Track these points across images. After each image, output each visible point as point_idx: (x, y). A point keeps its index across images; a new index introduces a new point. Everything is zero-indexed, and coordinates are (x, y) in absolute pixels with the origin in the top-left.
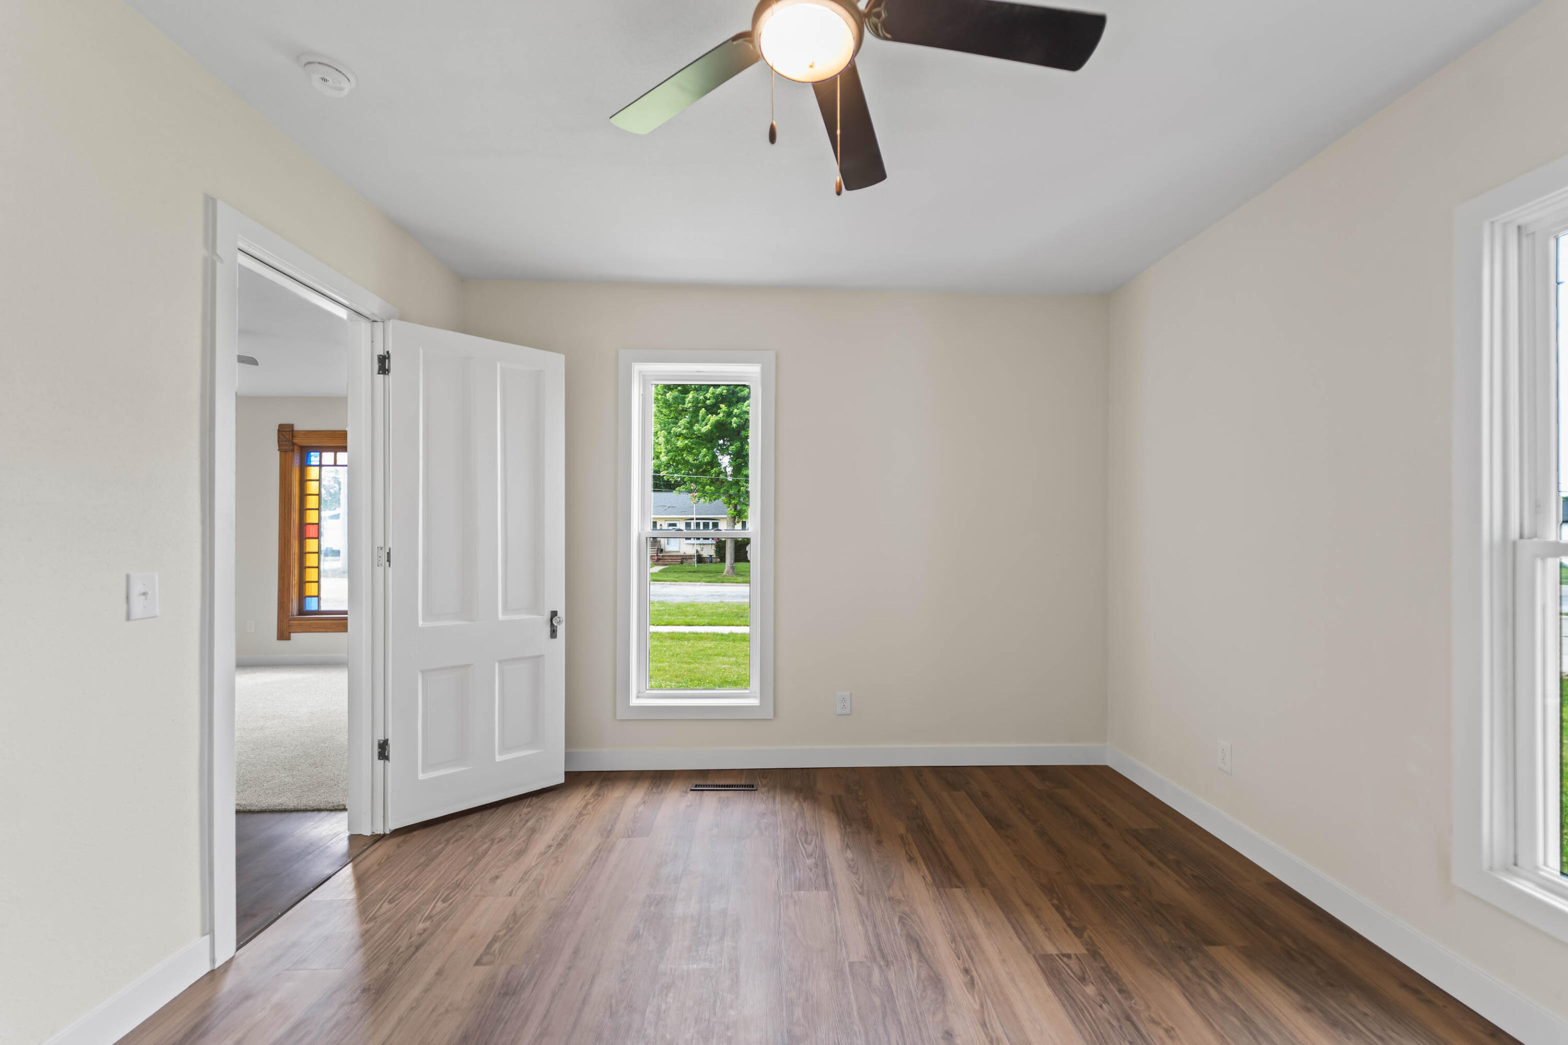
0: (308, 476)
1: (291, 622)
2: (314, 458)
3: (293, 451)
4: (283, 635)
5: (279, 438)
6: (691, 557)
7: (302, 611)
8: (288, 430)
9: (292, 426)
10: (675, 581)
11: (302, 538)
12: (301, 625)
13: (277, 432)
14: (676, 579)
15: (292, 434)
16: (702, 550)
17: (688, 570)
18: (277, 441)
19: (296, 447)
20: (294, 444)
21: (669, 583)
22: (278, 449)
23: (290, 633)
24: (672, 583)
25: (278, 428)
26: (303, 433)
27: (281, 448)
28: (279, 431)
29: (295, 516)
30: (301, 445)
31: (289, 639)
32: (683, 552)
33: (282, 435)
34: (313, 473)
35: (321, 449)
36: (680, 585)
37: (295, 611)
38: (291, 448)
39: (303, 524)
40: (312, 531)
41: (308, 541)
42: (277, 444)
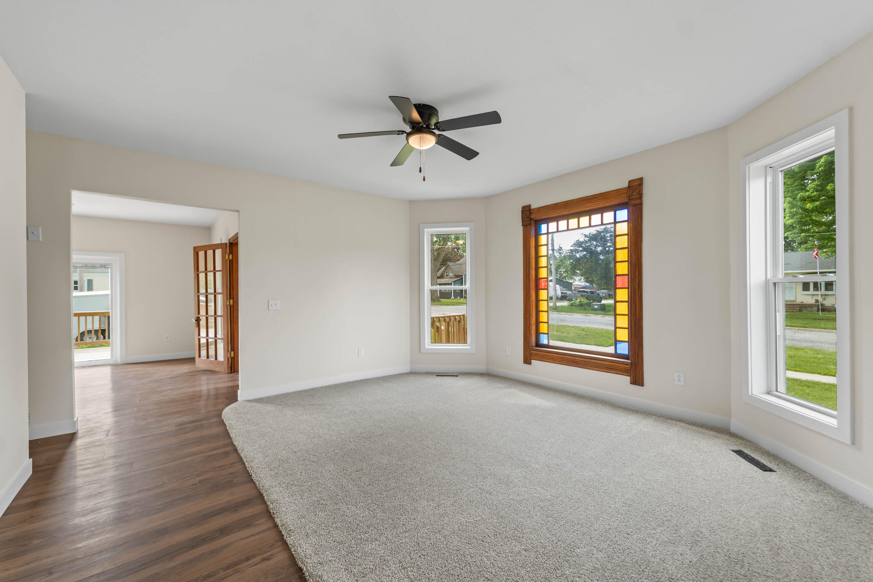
0: (540, 242)
1: (532, 351)
2: (544, 227)
3: (530, 224)
4: (527, 361)
5: (522, 216)
6: (812, 306)
7: (538, 345)
8: (527, 209)
9: (530, 206)
10: (804, 327)
11: (537, 289)
12: (537, 354)
13: (521, 212)
14: (805, 326)
15: (530, 212)
16: (824, 300)
17: (814, 318)
18: (521, 219)
19: (532, 221)
20: (531, 219)
21: (797, 328)
22: (522, 225)
23: (531, 359)
24: (800, 328)
25: (521, 209)
26: (536, 209)
27: (524, 223)
28: (522, 211)
29: (533, 273)
30: (535, 219)
31: (530, 363)
32: (800, 301)
33: (524, 214)
34: (543, 239)
35: (547, 221)
36: (811, 331)
37: (534, 343)
38: (529, 222)
39: (537, 279)
40: (543, 284)
41: (540, 291)
42: (521, 221)
